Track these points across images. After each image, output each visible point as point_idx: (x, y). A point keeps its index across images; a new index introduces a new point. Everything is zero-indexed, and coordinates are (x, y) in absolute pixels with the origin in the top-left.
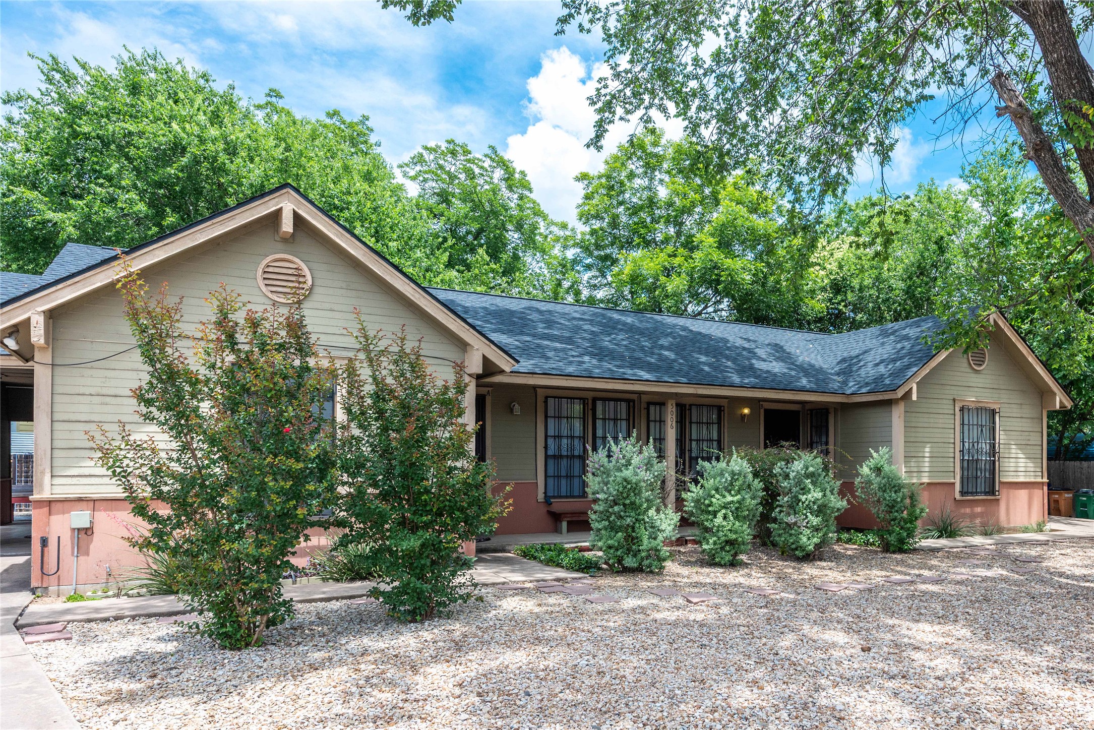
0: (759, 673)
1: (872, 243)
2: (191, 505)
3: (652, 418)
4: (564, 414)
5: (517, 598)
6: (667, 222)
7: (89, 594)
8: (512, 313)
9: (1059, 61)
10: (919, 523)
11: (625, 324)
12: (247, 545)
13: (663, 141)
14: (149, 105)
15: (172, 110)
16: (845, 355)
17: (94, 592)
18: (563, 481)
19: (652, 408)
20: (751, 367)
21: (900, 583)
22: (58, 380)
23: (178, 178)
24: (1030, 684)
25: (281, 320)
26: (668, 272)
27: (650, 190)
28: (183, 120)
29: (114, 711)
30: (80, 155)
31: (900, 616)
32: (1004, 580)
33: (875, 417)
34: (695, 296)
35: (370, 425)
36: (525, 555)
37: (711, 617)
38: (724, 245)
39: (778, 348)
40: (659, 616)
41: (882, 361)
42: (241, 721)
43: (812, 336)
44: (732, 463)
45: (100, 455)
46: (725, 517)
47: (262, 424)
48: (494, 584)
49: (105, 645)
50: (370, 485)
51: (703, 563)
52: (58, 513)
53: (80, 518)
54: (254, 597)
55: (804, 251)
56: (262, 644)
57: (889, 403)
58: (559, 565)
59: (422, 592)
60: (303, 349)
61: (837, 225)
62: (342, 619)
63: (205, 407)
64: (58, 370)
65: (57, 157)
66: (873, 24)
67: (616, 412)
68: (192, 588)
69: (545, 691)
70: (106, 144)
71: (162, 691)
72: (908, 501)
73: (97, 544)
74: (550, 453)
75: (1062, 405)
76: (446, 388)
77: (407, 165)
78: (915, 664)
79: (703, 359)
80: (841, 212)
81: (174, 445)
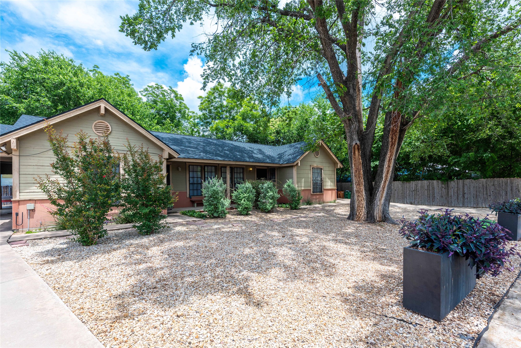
0: (252, 245)
1: (286, 120)
2: (71, 200)
3: (222, 171)
4: (195, 170)
5: (180, 227)
6: (227, 112)
7: (34, 231)
8: (178, 139)
9: (334, 71)
10: (301, 201)
11: (214, 143)
12: (91, 213)
13: (224, 87)
14: (51, 69)
15: (60, 71)
16: (280, 152)
17: (36, 230)
18: (195, 191)
19: (222, 168)
20: (252, 156)
21: (295, 218)
22: (21, 160)
23: (62, 94)
24: (327, 244)
25: (101, 142)
26: (227, 127)
27: (221, 102)
28: (64, 75)
29: (46, 266)
30: (26, 84)
31: (294, 227)
32: (323, 216)
33: (288, 170)
34: (235, 135)
35: (132, 174)
36: (183, 214)
37: (240, 229)
38: (244, 119)
39: (260, 150)
40: (224, 230)
41: (290, 154)
42: (91, 267)
43: (271, 147)
44: (246, 185)
45: (39, 185)
46: (244, 201)
47: (96, 175)
48: (173, 223)
49: (41, 247)
50: (132, 193)
51: (238, 214)
52: (22, 205)
53: (30, 206)
54: (94, 229)
55: (266, 122)
56: (96, 244)
57: (292, 167)
58: (194, 217)
59: (150, 225)
60: (109, 150)
61: (277, 114)
62: (123, 235)
63: (76, 169)
64: (21, 158)
65: (17, 85)
66: (286, 56)
67: (211, 170)
68: (72, 227)
69: (189, 253)
70: (35, 81)
71: (63, 259)
72: (298, 195)
73: (37, 214)
74: (191, 182)
75: (340, 167)
76: (156, 163)
77: (142, 91)
78: (297, 240)
79: (238, 154)
80: (278, 110)
81: (66, 181)
